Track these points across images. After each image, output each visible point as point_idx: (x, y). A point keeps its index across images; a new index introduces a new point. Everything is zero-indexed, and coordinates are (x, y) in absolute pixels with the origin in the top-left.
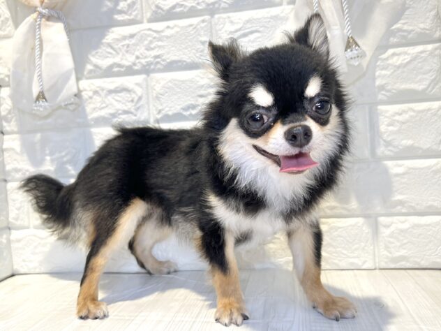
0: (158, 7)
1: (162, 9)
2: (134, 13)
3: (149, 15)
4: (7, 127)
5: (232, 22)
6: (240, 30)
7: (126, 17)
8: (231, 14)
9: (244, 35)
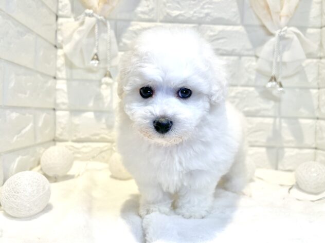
0: (168, 14)
1: (170, 16)
2: (152, 15)
3: (161, 18)
4: (59, 75)
5: (212, 31)
6: (215, 35)
7: (147, 17)
8: (211, 26)
9: (218, 39)
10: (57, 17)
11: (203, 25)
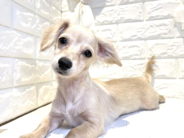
2: (113, 2)
7: (110, 4)
9: (157, 9)
10: (62, 12)
11: (146, 3)
